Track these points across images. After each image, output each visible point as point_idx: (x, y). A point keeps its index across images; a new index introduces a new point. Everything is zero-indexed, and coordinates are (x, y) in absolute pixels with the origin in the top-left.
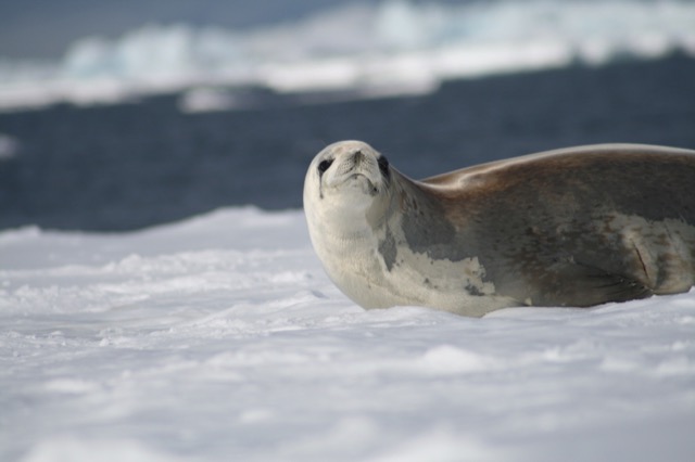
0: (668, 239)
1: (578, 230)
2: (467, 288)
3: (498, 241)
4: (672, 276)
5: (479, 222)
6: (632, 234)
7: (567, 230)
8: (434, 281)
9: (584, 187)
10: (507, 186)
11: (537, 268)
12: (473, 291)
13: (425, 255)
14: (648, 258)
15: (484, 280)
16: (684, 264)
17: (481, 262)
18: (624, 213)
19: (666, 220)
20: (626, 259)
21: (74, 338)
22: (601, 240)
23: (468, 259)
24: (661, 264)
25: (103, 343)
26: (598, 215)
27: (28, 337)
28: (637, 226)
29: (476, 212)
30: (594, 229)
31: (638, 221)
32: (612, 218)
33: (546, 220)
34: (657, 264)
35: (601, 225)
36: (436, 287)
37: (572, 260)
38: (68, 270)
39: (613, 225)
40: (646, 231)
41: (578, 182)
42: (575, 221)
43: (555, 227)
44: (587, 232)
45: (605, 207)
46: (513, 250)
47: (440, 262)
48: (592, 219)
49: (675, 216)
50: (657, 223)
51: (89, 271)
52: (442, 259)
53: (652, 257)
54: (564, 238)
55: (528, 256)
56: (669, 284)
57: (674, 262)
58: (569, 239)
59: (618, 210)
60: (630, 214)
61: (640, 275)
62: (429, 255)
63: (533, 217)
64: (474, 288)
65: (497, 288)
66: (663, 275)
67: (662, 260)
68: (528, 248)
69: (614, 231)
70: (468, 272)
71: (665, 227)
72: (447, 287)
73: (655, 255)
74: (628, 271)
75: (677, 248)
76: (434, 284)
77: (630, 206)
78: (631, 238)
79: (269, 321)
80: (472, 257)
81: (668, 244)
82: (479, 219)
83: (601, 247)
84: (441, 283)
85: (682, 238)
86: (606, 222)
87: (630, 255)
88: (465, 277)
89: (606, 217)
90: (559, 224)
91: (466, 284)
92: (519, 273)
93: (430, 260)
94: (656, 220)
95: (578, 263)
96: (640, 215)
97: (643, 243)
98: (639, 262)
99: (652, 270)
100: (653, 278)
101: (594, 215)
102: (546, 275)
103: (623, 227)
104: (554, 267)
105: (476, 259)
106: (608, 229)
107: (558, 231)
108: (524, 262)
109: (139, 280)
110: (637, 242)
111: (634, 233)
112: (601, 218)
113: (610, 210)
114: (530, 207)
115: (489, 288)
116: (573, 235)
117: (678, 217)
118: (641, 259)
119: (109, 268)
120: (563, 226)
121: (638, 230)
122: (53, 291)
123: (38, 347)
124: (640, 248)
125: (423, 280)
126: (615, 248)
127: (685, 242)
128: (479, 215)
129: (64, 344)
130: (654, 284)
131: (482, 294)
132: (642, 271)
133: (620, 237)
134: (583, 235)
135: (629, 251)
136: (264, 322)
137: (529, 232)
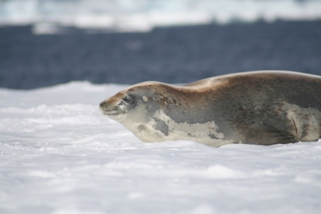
0: (309, 117)
1: (265, 109)
2: (210, 135)
3: (224, 113)
4: (309, 134)
5: (215, 104)
6: (292, 113)
7: (260, 108)
8: (193, 134)
9: (271, 89)
10: (233, 85)
11: (245, 126)
12: (213, 137)
13: (185, 123)
14: (299, 125)
15: (218, 132)
16: (315, 129)
17: (216, 123)
18: (289, 103)
19: (309, 108)
20: (288, 125)
21: (26, 146)
22: (276, 114)
23: (209, 122)
24: (304, 128)
25: (42, 150)
26: (276, 102)
27: (5, 144)
28: (295, 109)
29: (214, 100)
30: (273, 109)
31: (296, 107)
32: (283, 104)
33: (250, 103)
34: (303, 128)
35: (277, 107)
36: (194, 136)
37: (262, 122)
38: (11, 110)
39: (283, 108)
40: (299, 112)
41: (268, 86)
42: (264, 104)
43: (254, 107)
44: (270, 110)
45: (280, 99)
46: (233, 117)
47: (194, 125)
48: (273, 104)
49: (313, 106)
50: (305, 109)
51: (22, 111)
52: (195, 123)
53: (301, 125)
54: (258, 112)
55: (240, 120)
56: (307, 137)
57: (311, 128)
58: (260, 113)
59: (286, 101)
60: (292, 103)
61: (294, 133)
62: (188, 123)
63: (243, 102)
64: (213, 135)
65: (225, 135)
66: (305, 133)
67: (305, 127)
68: (240, 117)
69: (283, 111)
70: (209, 128)
71: (309, 111)
72: (200, 135)
73: (302, 124)
74: (288, 130)
75: (313, 122)
76: (193, 135)
77: (292, 100)
78: (291, 115)
79: (120, 144)
80: (211, 121)
81: (309, 119)
82: (215, 103)
83: (276, 118)
84: (197, 134)
85: (316, 117)
86: (280, 106)
87: (290, 123)
88: (208, 130)
89: (280, 104)
90: (256, 105)
91: (209, 134)
92: (236, 129)
93: (189, 124)
94: (305, 107)
95: (264, 124)
96: (297, 104)
97: (297, 118)
98: (294, 127)
99: (300, 131)
100: (300, 134)
101: (274, 102)
102: (249, 130)
103: (288, 109)
104: (253, 126)
105: (213, 122)
106: (280, 109)
107: (256, 109)
108: (238, 123)
109: (47, 117)
110: (294, 117)
111: (293, 113)
112: (277, 104)
113: (283, 101)
114: (242, 97)
115: (221, 135)
116: (263, 111)
117: (315, 107)
118: (295, 125)
119: (32, 110)
120: (258, 107)
121: (295, 111)
122: (7, 120)
123: (12, 150)
124: (295, 120)
125: (187, 134)
126: (283, 119)
127: (317, 119)
128: (215, 101)
129: (23, 149)
130: (300, 137)
131: (217, 138)
132: (295, 131)
133: (286, 114)
134: (268, 111)
135: (290, 121)
136: (117, 144)
137: (241, 108)
